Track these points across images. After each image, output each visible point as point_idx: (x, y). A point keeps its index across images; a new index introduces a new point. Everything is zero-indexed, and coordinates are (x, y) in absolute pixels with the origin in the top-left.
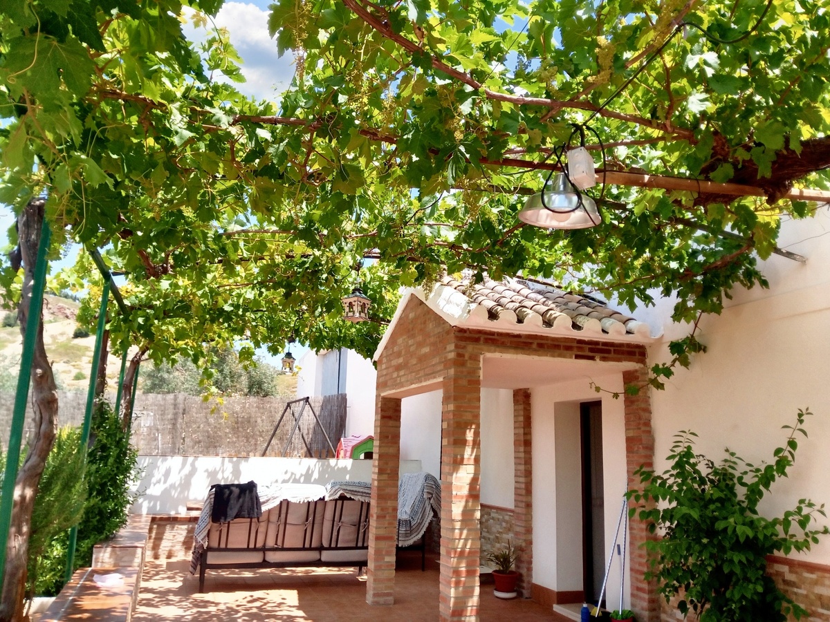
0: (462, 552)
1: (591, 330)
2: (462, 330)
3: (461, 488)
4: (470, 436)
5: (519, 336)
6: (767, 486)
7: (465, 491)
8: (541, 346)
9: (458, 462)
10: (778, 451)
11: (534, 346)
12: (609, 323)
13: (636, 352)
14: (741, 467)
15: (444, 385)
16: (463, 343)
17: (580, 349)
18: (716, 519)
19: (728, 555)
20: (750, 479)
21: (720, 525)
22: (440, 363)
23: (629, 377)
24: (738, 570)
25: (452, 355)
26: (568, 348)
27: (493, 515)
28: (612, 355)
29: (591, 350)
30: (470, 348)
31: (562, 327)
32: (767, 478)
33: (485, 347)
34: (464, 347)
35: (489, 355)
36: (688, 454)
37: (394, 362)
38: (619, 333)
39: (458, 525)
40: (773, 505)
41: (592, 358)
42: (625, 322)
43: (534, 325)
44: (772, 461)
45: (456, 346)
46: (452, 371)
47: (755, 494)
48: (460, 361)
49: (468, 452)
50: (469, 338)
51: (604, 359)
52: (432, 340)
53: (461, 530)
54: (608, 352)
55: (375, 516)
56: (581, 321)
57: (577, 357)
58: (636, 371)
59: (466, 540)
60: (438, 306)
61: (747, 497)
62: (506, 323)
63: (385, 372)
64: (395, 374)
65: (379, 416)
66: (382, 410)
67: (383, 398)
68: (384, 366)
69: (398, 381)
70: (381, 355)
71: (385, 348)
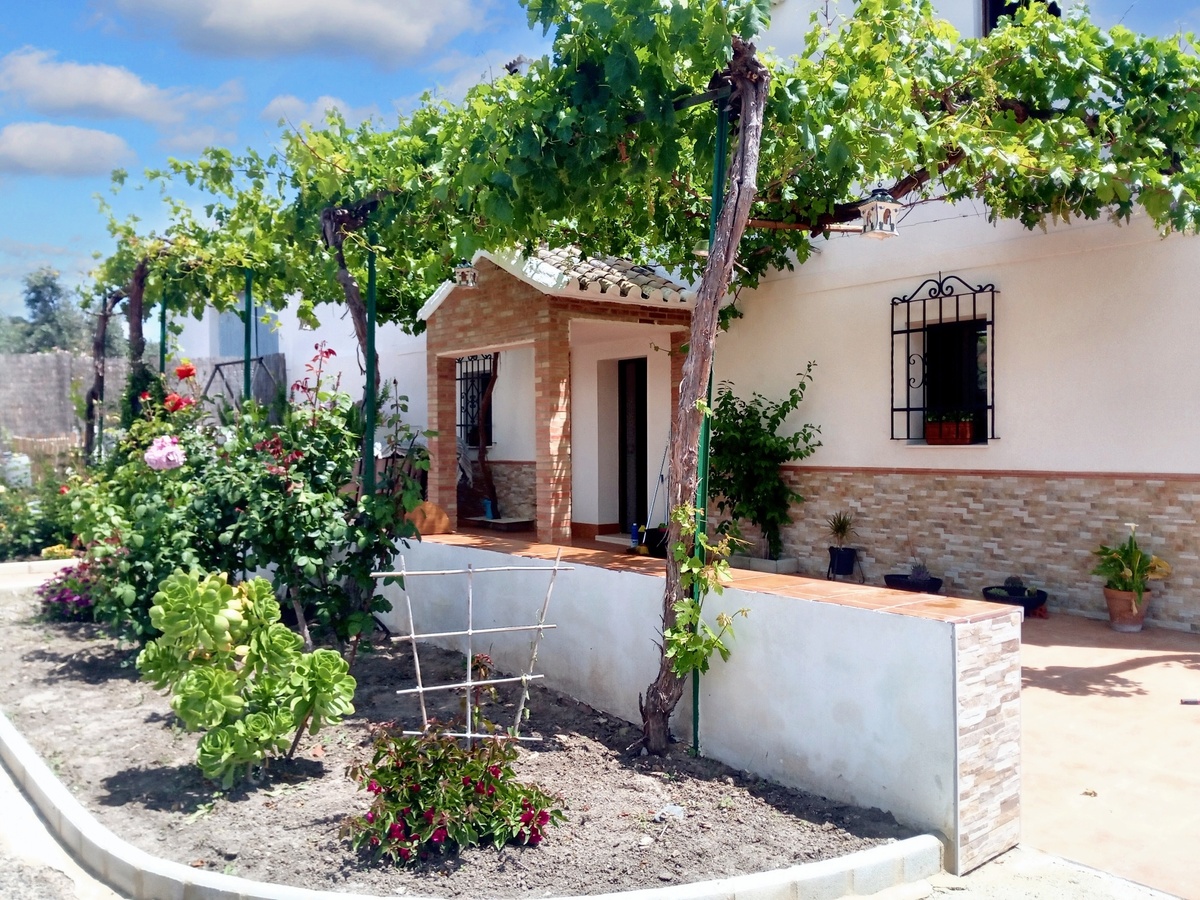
0: (559, 479)
1: (655, 299)
2: (554, 298)
3: (557, 430)
4: (562, 388)
5: (597, 303)
6: (783, 416)
7: (560, 432)
8: (614, 312)
9: (554, 410)
10: (793, 391)
11: (609, 312)
12: (668, 292)
13: (683, 316)
14: (766, 404)
15: (536, 345)
16: (555, 310)
17: (643, 314)
18: (750, 439)
19: (757, 463)
20: (770, 413)
21: (753, 443)
22: (529, 326)
23: (676, 338)
24: (763, 472)
25: (546, 320)
26: (635, 314)
27: (524, 470)
28: (666, 319)
29: (651, 315)
30: (561, 314)
31: (633, 298)
32: (783, 411)
33: (572, 313)
34: (556, 314)
35: (575, 320)
36: (729, 396)
37: (457, 323)
38: (675, 301)
39: (555, 459)
40: (786, 429)
41: (652, 322)
42: (678, 290)
43: (613, 295)
44: (788, 398)
45: (550, 312)
46: (546, 334)
47: (774, 422)
48: (553, 325)
49: (562, 402)
50: (561, 305)
51: (660, 323)
52: (517, 305)
53: (558, 462)
54: (663, 316)
55: (436, 469)
56: (648, 290)
57: (641, 321)
58: (683, 332)
59: (561, 470)
60: (524, 273)
61: (769, 425)
62: (593, 294)
63: (441, 332)
64: (460, 335)
65: (435, 376)
66: (438, 370)
67: (440, 358)
68: (439, 326)
69: (466, 341)
70: (433, 315)
71: (440, 308)
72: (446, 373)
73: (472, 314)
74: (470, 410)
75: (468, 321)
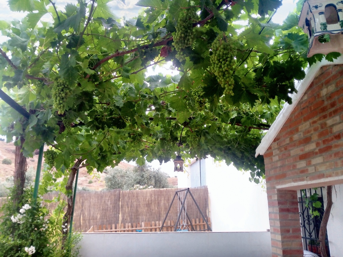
63: (279, 164)
64: (302, 164)
65: (276, 209)
66: (279, 203)
67: (279, 191)
68: (276, 158)
69: (311, 170)
70: (270, 148)
71: (275, 140)
72: (288, 206)
73: (315, 137)
74: (307, 226)
75: (312, 147)
